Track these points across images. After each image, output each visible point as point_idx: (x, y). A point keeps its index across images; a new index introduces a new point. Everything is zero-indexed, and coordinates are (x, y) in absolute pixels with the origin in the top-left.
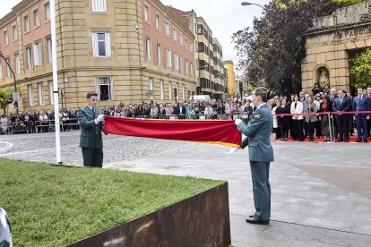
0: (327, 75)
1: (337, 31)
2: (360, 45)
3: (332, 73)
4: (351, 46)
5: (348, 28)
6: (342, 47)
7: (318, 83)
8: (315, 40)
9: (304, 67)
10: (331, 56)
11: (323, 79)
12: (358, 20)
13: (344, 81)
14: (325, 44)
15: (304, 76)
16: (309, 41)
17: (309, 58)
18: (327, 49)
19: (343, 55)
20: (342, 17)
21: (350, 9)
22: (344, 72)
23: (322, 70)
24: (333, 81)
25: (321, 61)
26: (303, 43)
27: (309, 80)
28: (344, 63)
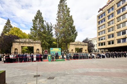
0: (17, 50)
1: (20, 42)
2: (24, 46)
3: (18, 50)
4: (22, 46)
5: (22, 42)
6: (20, 45)
7: (15, 52)
8: (15, 43)
9: (12, 48)
10: (18, 47)
11: (16, 51)
12: (24, 41)
13: (21, 51)
14: (17, 44)
15: (12, 50)
16: (13, 43)
17: (13, 47)
18: (17, 45)
19: (21, 47)
20: (21, 40)
21: (22, 39)
22: (21, 50)
23: (16, 49)
24: (18, 51)
25: (16, 47)
26: (12, 43)
27: (13, 51)
28: (21, 48)
